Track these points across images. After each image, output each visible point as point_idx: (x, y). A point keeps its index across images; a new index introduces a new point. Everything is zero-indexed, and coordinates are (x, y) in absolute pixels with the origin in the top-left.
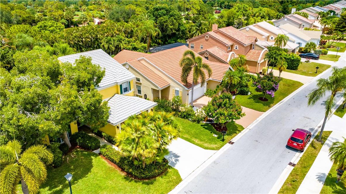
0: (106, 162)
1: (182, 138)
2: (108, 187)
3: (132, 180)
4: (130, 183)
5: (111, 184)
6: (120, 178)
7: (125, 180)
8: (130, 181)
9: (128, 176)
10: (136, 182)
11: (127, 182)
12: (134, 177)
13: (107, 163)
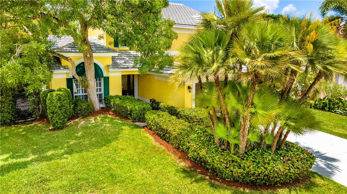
0: (151, 140)
1: (331, 134)
2: (132, 180)
3: (202, 179)
4: (194, 184)
5: (143, 175)
6: (173, 170)
7: (182, 175)
8: (197, 181)
9: (195, 171)
10: (212, 186)
11: (188, 180)
12: (209, 176)
13: (153, 139)
